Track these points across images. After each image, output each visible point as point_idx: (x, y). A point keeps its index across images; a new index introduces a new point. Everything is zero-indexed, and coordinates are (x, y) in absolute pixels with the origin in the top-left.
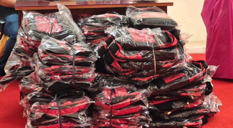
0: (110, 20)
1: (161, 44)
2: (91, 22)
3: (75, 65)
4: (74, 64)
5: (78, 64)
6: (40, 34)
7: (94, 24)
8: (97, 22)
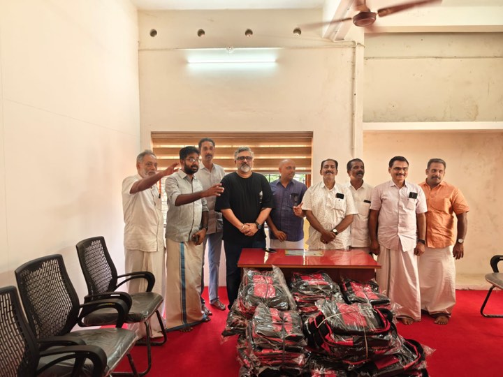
0: (321, 289)
1: (373, 328)
2: (303, 290)
3: (286, 350)
4: (284, 348)
5: (287, 349)
6: (256, 300)
7: (305, 292)
8: (309, 290)
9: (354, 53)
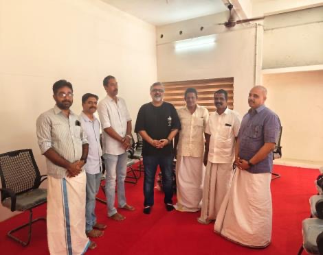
9: (256, 30)
